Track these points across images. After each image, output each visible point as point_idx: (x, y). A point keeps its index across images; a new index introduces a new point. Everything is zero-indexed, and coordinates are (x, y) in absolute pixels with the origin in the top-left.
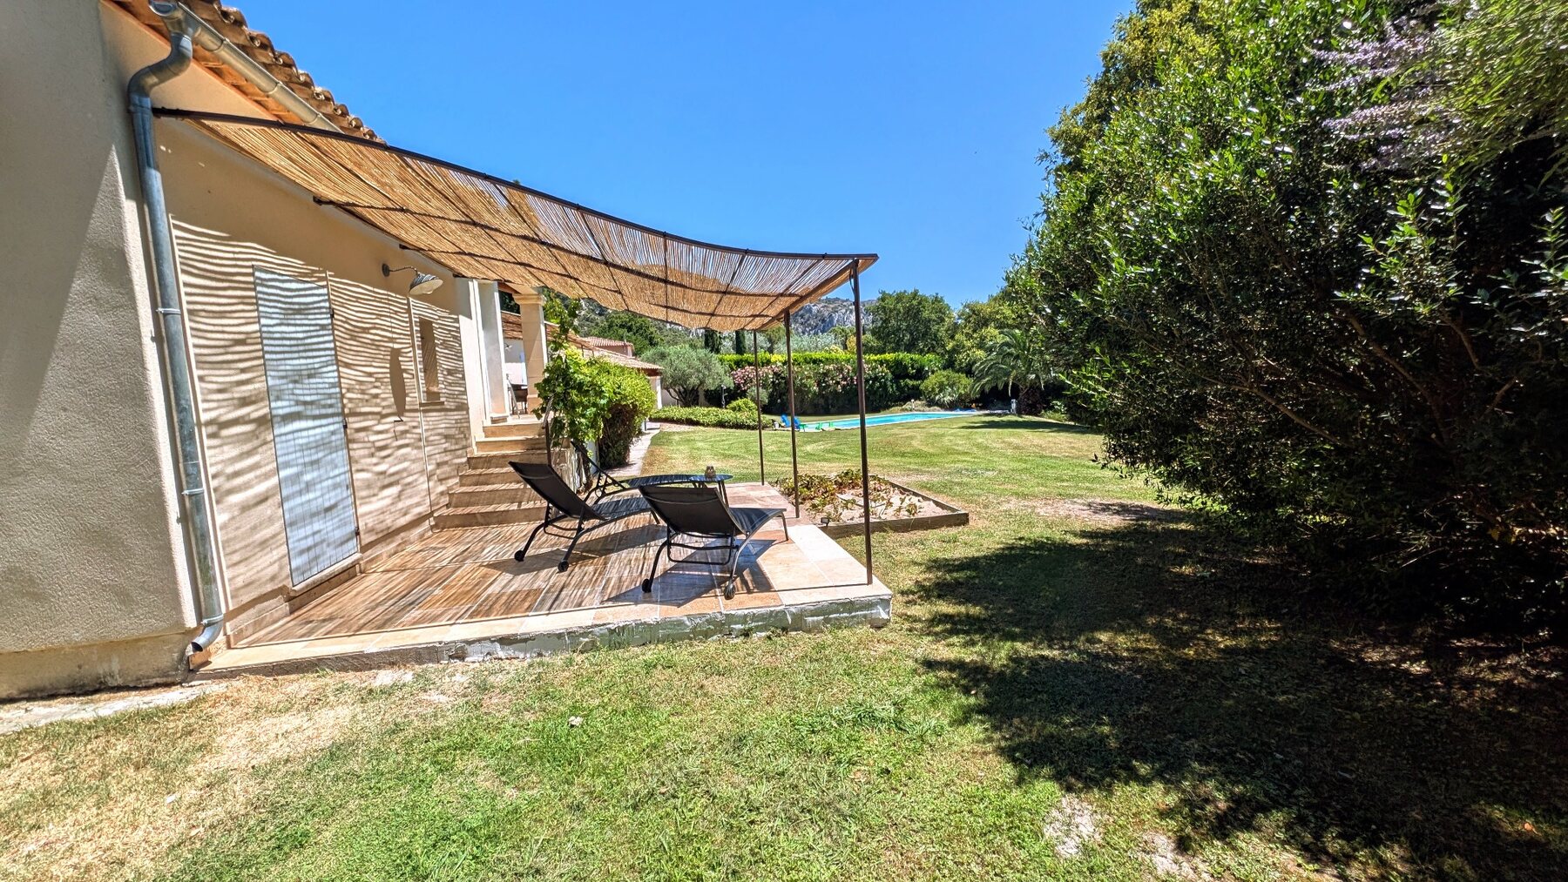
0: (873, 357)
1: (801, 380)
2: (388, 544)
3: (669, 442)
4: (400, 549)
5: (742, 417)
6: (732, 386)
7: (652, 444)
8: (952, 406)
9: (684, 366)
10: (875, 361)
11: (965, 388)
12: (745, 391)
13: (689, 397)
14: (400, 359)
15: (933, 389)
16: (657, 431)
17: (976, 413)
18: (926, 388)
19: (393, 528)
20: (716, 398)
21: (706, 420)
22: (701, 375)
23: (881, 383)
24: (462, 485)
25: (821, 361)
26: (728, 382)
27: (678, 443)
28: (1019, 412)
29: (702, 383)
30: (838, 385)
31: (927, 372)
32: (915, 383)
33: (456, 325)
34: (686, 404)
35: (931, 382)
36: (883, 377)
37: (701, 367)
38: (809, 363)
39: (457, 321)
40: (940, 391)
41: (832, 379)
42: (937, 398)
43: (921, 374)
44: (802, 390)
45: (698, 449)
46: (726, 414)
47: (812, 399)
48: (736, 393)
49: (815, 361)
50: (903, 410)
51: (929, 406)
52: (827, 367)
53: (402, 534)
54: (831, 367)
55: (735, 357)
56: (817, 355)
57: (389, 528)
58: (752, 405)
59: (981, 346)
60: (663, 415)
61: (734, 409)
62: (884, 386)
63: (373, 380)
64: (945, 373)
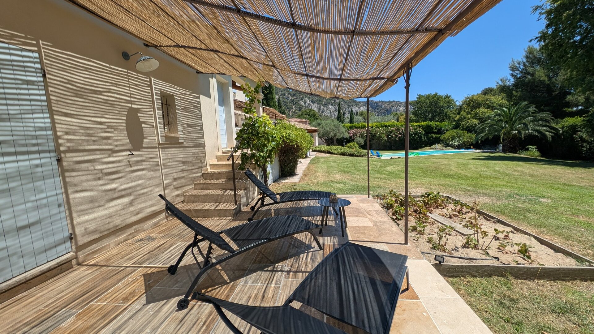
0: (415, 124)
1: (379, 134)
2: (118, 236)
3: (318, 162)
4: (131, 237)
5: (353, 151)
6: (348, 137)
7: (310, 163)
8: (459, 147)
9: (327, 128)
10: (416, 126)
11: (467, 138)
12: (354, 139)
13: (330, 141)
14: (139, 115)
15: (448, 139)
16: (315, 156)
17: (475, 151)
18: (445, 138)
19: (124, 225)
20: (341, 142)
21: (336, 152)
22: (335, 132)
23: (418, 136)
24: (195, 189)
25: (389, 126)
26: (346, 135)
27: (322, 163)
28: (504, 151)
29: (335, 135)
30: (397, 136)
31: (444, 130)
32: (437, 136)
33: (198, 100)
34: (329, 145)
35: (447, 135)
36: (420, 133)
37: (335, 129)
38: (383, 127)
39: (199, 98)
40: (452, 140)
41: (394, 134)
42: (450, 143)
43: (440, 131)
44: (380, 139)
45: (331, 167)
46: (345, 149)
47: (384, 143)
48: (350, 140)
49: (386, 126)
50: (431, 149)
51: (446, 147)
52: (392, 129)
53: (135, 227)
54: (394, 129)
55: (349, 125)
56: (386, 123)
57: (117, 226)
58: (357, 145)
59: (475, 118)
60: (317, 149)
61: (348, 147)
62: (420, 137)
63: (105, 127)
64: (455, 131)
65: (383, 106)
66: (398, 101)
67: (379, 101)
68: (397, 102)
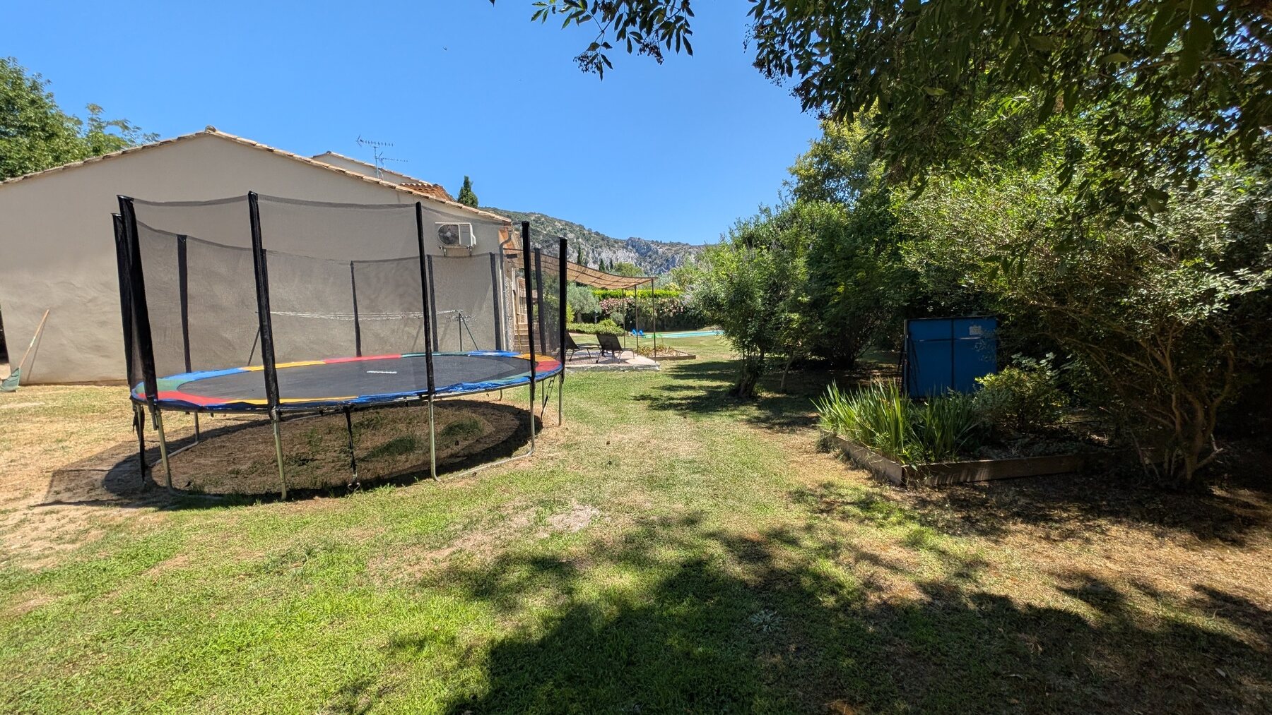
1: (646, 308)
5: (610, 329)
6: (601, 312)
12: (609, 315)
20: (591, 318)
21: (589, 330)
22: (581, 304)
25: (659, 296)
26: (598, 309)
29: (582, 308)
30: (670, 312)
37: (582, 298)
38: (651, 297)
41: (667, 308)
44: (646, 316)
46: (600, 327)
47: (653, 321)
48: (603, 316)
49: (655, 296)
52: (663, 300)
54: (666, 300)
55: (603, 292)
56: (658, 291)
58: (613, 323)
61: (602, 325)
65: (660, 251)
66: (687, 244)
67: (653, 242)
68: (684, 245)
